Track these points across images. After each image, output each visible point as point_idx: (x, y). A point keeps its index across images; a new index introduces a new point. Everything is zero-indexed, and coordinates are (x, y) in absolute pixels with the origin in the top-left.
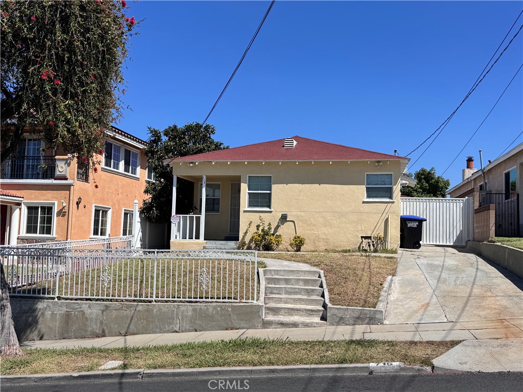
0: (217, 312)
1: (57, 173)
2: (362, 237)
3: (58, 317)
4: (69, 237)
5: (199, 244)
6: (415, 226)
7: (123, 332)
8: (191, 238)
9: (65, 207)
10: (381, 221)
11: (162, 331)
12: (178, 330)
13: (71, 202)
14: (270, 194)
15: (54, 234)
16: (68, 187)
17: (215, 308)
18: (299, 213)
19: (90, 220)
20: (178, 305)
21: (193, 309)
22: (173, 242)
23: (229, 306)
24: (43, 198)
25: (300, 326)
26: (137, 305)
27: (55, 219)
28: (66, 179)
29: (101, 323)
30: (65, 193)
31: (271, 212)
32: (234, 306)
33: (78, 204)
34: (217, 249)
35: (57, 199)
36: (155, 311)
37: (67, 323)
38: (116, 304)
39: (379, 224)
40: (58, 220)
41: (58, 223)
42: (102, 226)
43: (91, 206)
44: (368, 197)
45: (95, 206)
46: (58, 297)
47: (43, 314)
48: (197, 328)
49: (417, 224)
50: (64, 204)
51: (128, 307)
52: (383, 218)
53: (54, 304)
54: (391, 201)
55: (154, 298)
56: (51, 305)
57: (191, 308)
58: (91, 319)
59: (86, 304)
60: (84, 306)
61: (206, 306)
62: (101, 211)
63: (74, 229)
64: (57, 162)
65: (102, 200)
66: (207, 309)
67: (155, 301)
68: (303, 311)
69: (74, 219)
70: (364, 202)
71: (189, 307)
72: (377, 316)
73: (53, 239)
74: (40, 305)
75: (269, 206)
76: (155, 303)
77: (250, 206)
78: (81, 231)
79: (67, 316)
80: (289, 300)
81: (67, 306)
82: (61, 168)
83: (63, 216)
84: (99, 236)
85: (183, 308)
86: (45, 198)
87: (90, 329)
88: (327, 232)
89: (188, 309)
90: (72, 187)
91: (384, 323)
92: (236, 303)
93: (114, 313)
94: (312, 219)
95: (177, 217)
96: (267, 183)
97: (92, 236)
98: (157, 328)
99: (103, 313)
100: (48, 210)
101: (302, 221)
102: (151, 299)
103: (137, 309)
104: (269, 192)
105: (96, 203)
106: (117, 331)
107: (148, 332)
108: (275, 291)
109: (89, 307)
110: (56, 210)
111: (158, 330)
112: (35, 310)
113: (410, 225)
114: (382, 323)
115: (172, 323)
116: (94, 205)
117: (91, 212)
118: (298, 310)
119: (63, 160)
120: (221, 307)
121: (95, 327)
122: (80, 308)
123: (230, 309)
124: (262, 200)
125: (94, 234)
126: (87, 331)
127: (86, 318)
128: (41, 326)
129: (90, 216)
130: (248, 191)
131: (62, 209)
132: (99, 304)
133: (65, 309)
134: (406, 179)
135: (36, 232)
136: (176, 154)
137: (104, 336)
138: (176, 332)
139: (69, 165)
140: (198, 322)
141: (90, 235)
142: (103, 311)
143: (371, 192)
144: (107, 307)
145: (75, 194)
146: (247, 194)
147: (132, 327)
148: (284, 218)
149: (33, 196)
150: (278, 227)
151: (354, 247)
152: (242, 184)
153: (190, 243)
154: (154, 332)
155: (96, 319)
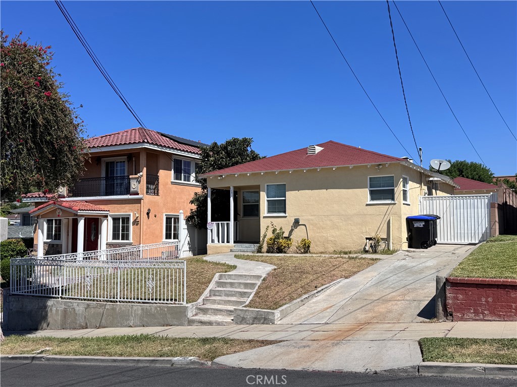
0: (158, 311)
1: (132, 190)
2: (367, 239)
3: (60, 312)
4: (141, 242)
5: (229, 247)
6: (422, 226)
7: (98, 325)
8: (223, 242)
9: (138, 217)
10: (383, 222)
11: (122, 326)
12: (132, 325)
13: (142, 213)
14: (285, 200)
15: (131, 240)
16: (138, 201)
17: (156, 308)
18: (310, 217)
19: (162, 226)
20: (132, 305)
21: (142, 309)
22: (209, 247)
23: (165, 307)
24: (123, 210)
25: (214, 324)
26: (106, 304)
27: (131, 227)
28: (138, 194)
29: (85, 317)
30: (138, 205)
31: (286, 217)
32: (169, 307)
33: (148, 214)
34: (241, 251)
35: (132, 211)
36: (117, 309)
37: (65, 317)
38: (93, 303)
39: (381, 226)
40: (133, 228)
41: (134, 231)
42: (174, 230)
43: (162, 215)
44: (372, 199)
45: (166, 215)
46: (61, 297)
47: (51, 310)
48: (145, 324)
49: (424, 224)
50: (137, 215)
51: (101, 306)
52: (385, 219)
53: (58, 302)
54: (393, 202)
55: (119, 299)
56: (55, 303)
57: (140, 308)
58: (79, 314)
59: (76, 303)
60: (75, 304)
61: (150, 306)
62: (173, 219)
63: (145, 235)
64: (131, 181)
65: (174, 209)
66: (151, 309)
67: (119, 301)
68: (224, 312)
69: (145, 227)
70: (367, 205)
71: (139, 307)
72: (269, 317)
73: (130, 244)
74: (50, 303)
75: (285, 212)
76: (119, 303)
77: (269, 212)
78: (153, 236)
79: (65, 311)
80: (221, 302)
81: (65, 303)
82: (134, 185)
83: (137, 225)
84: (172, 240)
85: (135, 308)
86: (124, 210)
87: (78, 322)
88: (334, 235)
89: (138, 308)
90: (142, 201)
91: (275, 323)
92: (171, 304)
93: (93, 310)
94: (321, 223)
95: (212, 224)
96: (281, 190)
97: (164, 240)
98: (119, 323)
99: (86, 310)
100: (126, 220)
101: (312, 225)
102: (117, 300)
103: (106, 307)
104: (284, 198)
105: (167, 212)
106: (95, 325)
107: (113, 326)
108: (217, 294)
109: (78, 305)
110: (131, 220)
111: (120, 325)
112: (45, 307)
113: (417, 225)
114: (273, 323)
115: (128, 320)
116: (164, 214)
117: (162, 220)
118: (221, 310)
119: (135, 178)
120: (160, 307)
121: (81, 320)
122: (73, 306)
123: (166, 310)
124: (278, 206)
125: (166, 238)
126: (76, 323)
127: (76, 314)
128: (50, 319)
129: (162, 223)
130: (266, 199)
131: (136, 219)
132: (84, 303)
133: (63, 307)
134: (437, 176)
135: (119, 239)
136: (216, 168)
137: (87, 328)
138: (131, 326)
139: (139, 182)
140: (145, 319)
141: (162, 239)
142: (86, 308)
143: (375, 195)
144: (88, 305)
145: (145, 206)
146: (266, 201)
147: (103, 321)
148: (297, 223)
149: (116, 209)
150: (292, 230)
151: (359, 248)
152: (261, 192)
153: (222, 246)
154: (118, 327)
155: (82, 314)
